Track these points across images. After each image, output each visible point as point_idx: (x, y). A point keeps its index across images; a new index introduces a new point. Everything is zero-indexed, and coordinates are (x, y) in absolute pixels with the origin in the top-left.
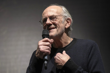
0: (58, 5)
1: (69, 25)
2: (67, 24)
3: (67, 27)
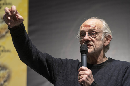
0: (99, 18)
1: (108, 42)
2: (106, 41)
3: (106, 44)
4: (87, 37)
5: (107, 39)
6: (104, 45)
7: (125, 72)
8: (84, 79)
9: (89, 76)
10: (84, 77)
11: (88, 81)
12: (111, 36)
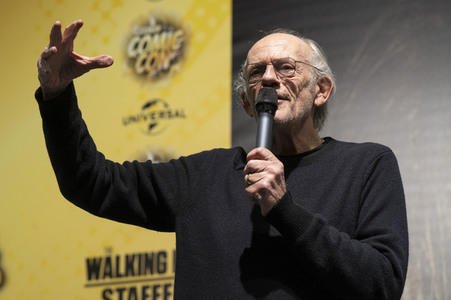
1: (325, 98)
2: (319, 93)
4: (270, 74)
5: (322, 90)
6: (314, 104)
7: (368, 171)
8: (265, 183)
9: (277, 177)
10: (264, 179)
11: (273, 191)
12: (333, 82)
